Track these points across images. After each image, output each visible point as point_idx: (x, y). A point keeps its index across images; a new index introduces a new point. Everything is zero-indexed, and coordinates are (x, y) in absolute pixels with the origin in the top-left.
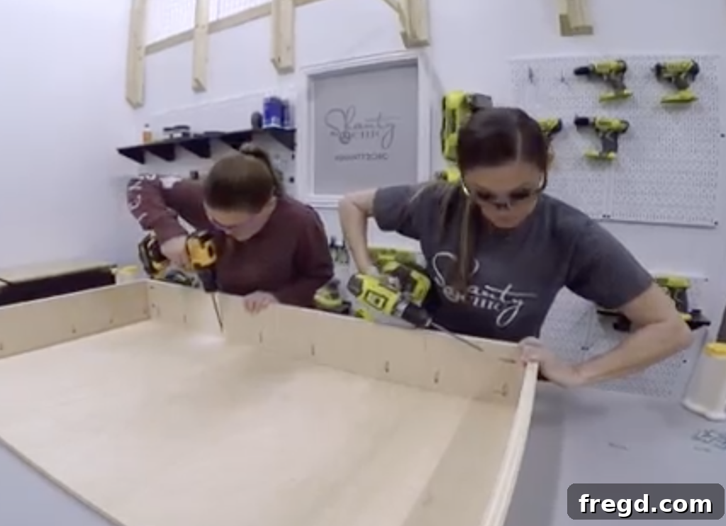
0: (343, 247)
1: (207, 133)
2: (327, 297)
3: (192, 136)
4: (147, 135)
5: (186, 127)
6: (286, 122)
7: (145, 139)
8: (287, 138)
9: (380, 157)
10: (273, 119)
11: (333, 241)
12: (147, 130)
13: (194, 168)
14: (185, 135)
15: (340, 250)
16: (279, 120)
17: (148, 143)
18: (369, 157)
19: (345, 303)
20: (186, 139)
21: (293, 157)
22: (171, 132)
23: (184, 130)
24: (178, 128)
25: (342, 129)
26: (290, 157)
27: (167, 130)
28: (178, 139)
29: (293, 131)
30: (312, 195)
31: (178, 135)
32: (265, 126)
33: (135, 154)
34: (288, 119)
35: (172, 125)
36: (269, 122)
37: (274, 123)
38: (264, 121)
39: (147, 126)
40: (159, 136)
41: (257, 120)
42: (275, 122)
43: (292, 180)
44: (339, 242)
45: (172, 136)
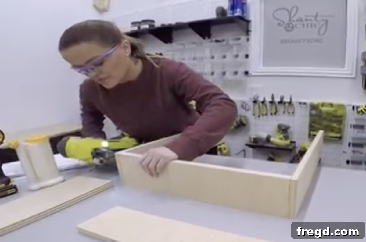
0: (290, 103)
2: (281, 139)
5: (152, 21)
9: (317, 41)
10: (238, 10)
11: (282, 98)
14: (151, 26)
15: (287, 105)
18: (309, 41)
19: (292, 142)
20: (152, 28)
21: (248, 40)
22: (138, 25)
23: (150, 23)
24: (145, 21)
26: (246, 40)
27: (134, 24)
28: (146, 29)
29: (248, 22)
30: (262, 67)
31: (146, 26)
35: (139, 20)
36: (234, 12)
43: (247, 56)
44: (287, 100)
45: (139, 28)
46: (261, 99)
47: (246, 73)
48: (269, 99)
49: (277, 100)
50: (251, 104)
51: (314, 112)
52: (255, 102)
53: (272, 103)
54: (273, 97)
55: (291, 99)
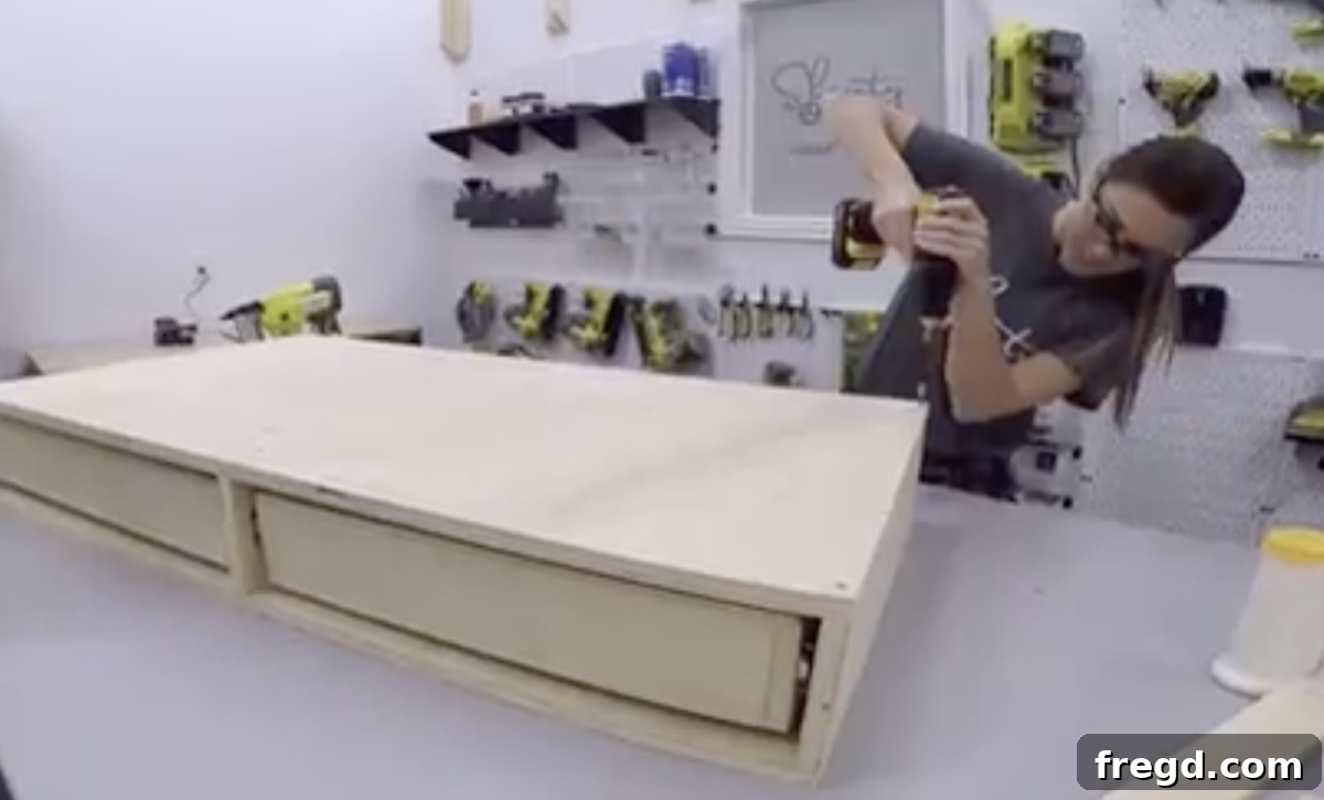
0: (803, 310)
1: (572, 107)
3: (547, 112)
4: (475, 109)
5: (539, 96)
6: (702, 87)
7: (471, 117)
8: (703, 115)
10: (680, 81)
11: (785, 297)
12: (475, 99)
13: (552, 168)
14: (537, 109)
15: (797, 315)
16: (689, 83)
17: (475, 123)
20: (537, 117)
21: (715, 148)
22: (514, 104)
23: (535, 102)
24: (525, 97)
25: (805, 98)
26: (709, 149)
27: (507, 100)
28: (526, 117)
29: (715, 104)
30: (749, 214)
31: (526, 109)
32: (666, 94)
33: (454, 141)
34: (706, 83)
35: (516, 92)
36: (673, 87)
37: (682, 89)
38: (665, 85)
39: (474, 93)
40: (494, 112)
41: (653, 83)
42: (684, 88)
43: (712, 189)
44: (796, 302)
45: (515, 111)
46: (738, 298)
47: (711, 230)
48: (756, 297)
49: (775, 299)
50: (717, 306)
51: (852, 337)
52: (725, 303)
53: (762, 306)
54: (765, 292)
55: (805, 300)
